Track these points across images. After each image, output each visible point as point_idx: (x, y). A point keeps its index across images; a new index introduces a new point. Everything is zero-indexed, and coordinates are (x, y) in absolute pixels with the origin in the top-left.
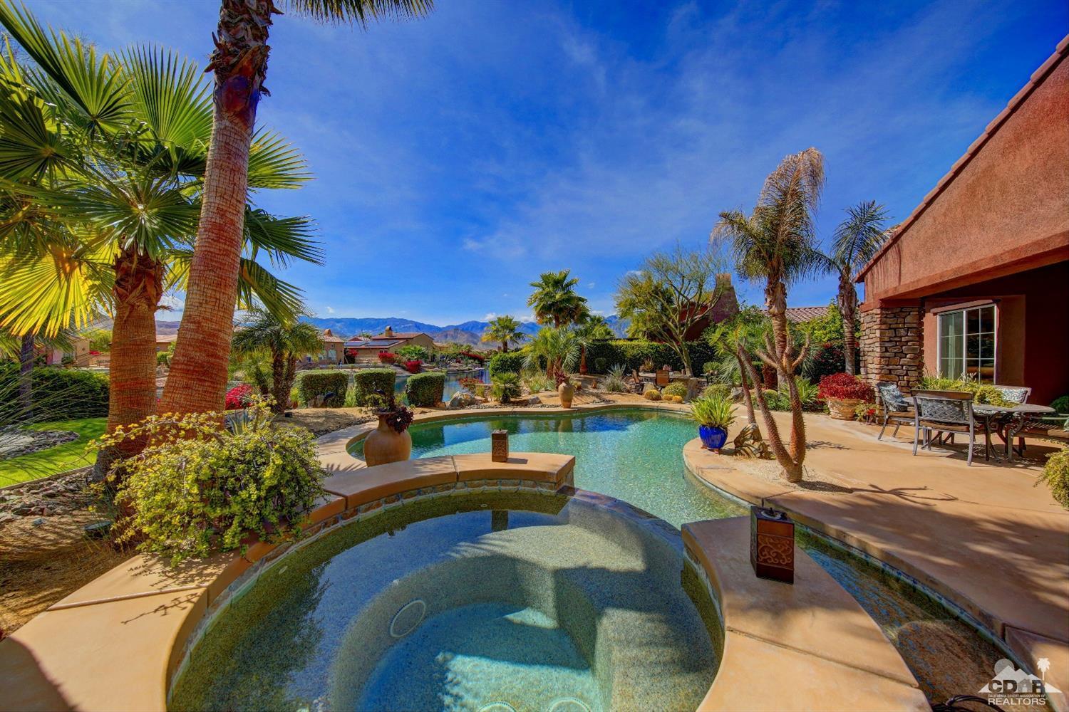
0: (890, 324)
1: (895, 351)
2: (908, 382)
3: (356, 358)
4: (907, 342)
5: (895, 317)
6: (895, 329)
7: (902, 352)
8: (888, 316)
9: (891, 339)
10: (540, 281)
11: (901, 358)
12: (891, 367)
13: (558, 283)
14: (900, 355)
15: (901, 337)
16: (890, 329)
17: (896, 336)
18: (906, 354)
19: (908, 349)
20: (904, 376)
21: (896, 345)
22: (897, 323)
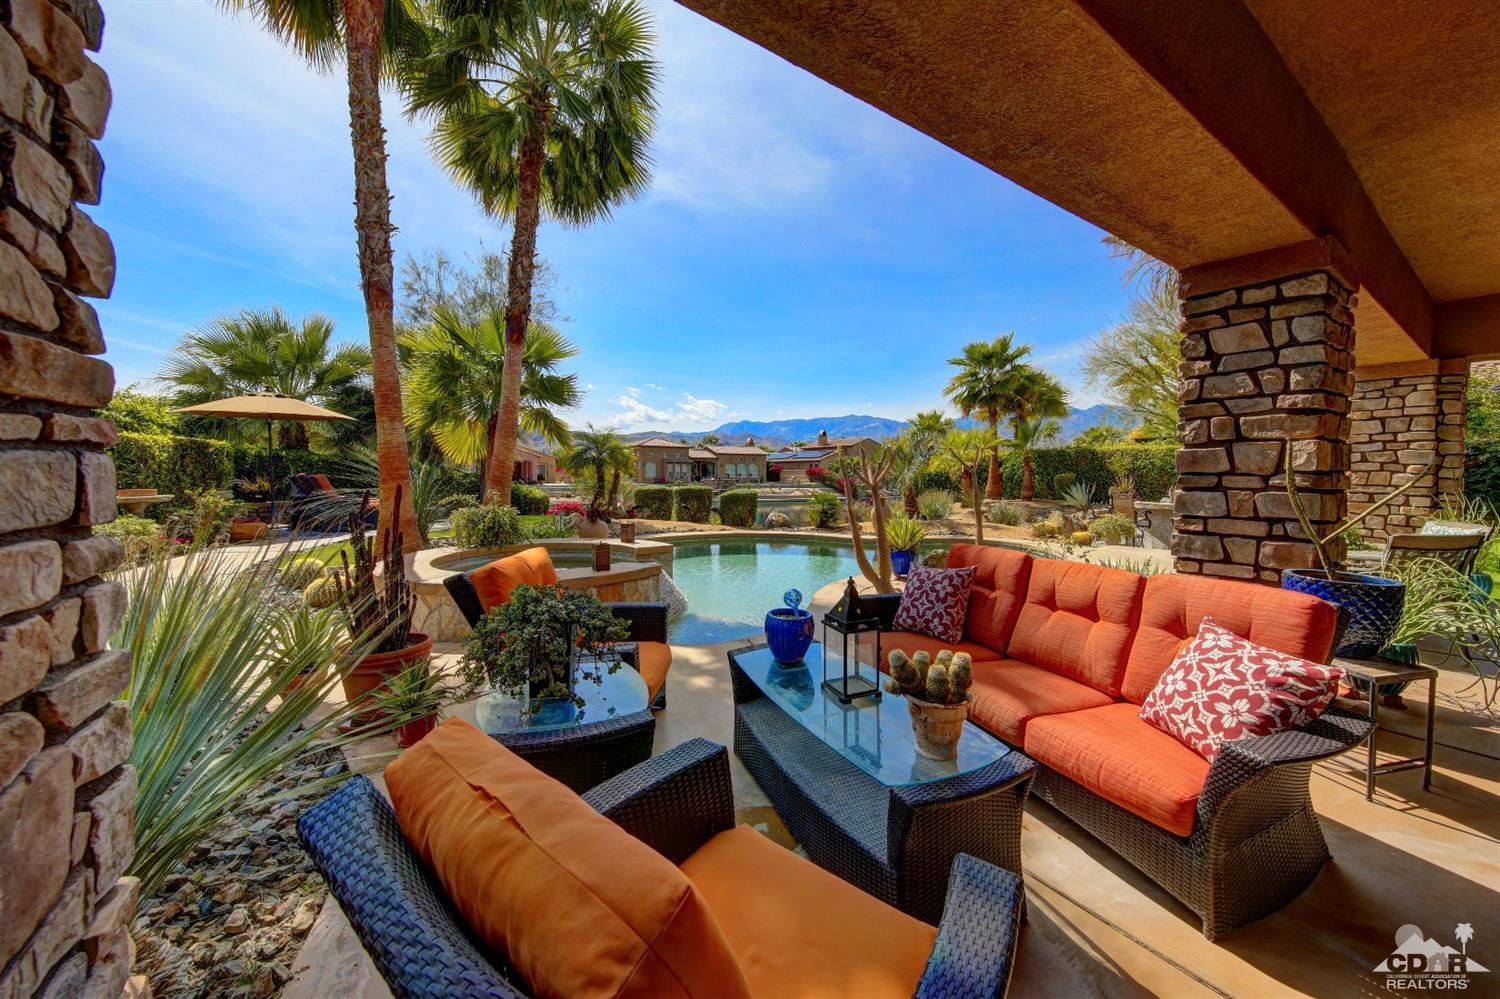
0: (1372, 411)
1: (1381, 460)
2: (1408, 518)
3: (781, 476)
4: (1409, 442)
5: (1383, 396)
6: (1383, 420)
7: (1396, 462)
8: (1368, 396)
9: (1374, 438)
10: (963, 356)
11: (1393, 472)
12: (1371, 490)
13: (988, 358)
14: (1392, 467)
15: (1395, 434)
16: (1372, 418)
17: (1384, 433)
18: (1406, 466)
19: (1409, 456)
20: (1399, 506)
21: (1385, 449)
22: (1386, 408)
